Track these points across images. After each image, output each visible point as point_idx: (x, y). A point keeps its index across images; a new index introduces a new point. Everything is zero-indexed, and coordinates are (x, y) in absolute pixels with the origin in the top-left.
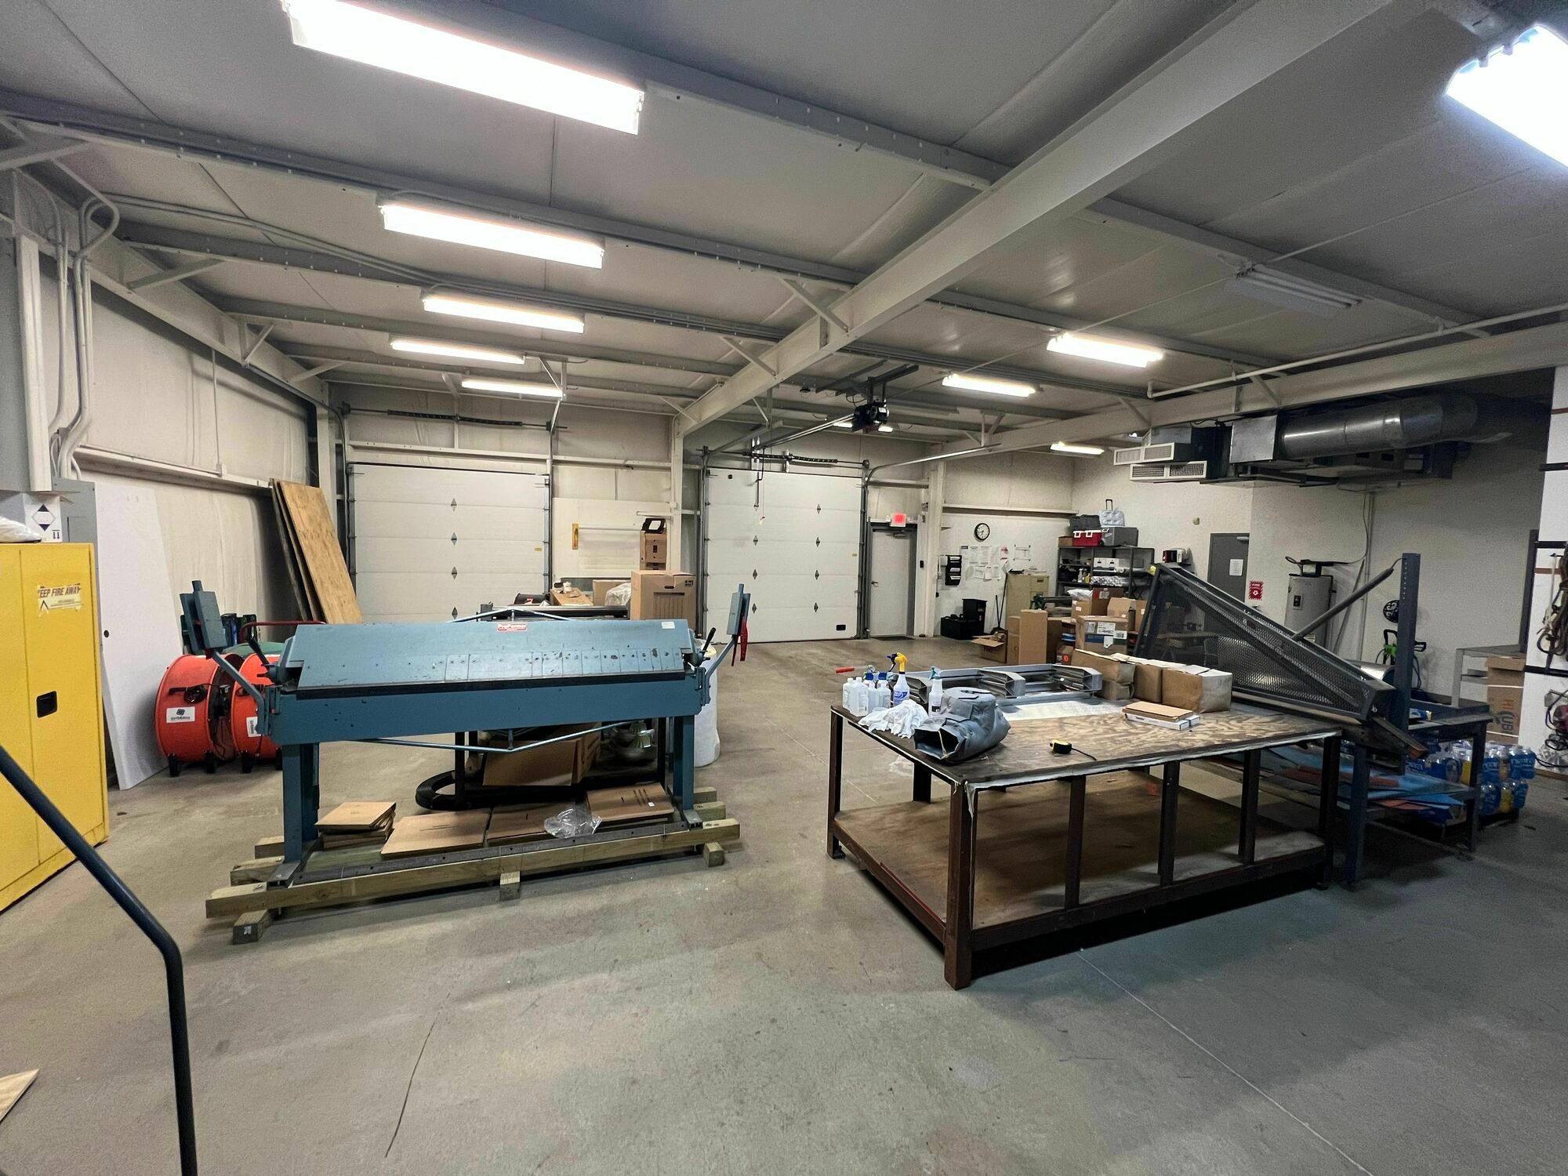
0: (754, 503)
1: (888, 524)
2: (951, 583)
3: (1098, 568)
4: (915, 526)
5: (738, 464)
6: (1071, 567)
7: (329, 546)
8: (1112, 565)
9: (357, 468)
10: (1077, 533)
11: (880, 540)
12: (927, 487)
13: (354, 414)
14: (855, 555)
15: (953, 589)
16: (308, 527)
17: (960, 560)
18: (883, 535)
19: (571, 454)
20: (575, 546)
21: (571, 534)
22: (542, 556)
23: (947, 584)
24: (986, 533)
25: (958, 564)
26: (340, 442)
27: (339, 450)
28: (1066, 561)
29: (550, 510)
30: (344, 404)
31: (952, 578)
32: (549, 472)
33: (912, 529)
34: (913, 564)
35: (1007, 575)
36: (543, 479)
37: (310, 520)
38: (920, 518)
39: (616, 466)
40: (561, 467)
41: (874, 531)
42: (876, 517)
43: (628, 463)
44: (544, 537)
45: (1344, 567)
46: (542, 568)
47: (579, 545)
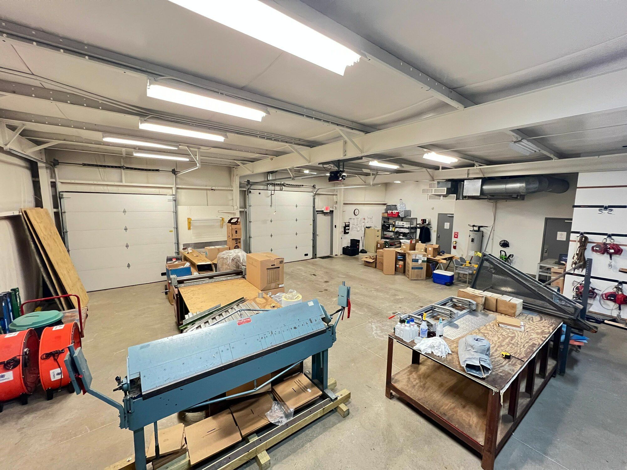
0: (270, 205)
1: (322, 211)
2: (345, 233)
3: (397, 225)
4: (333, 211)
5: (262, 187)
6: (387, 224)
7: (57, 240)
8: (403, 224)
9: (65, 195)
10: (389, 212)
11: (320, 217)
12: (336, 195)
13: (60, 165)
14: (311, 225)
15: (346, 235)
16: (45, 233)
17: (349, 224)
18: (320, 215)
19: (184, 184)
20: (189, 229)
21: (187, 223)
22: (173, 235)
23: (344, 234)
24: (357, 213)
25: (348, 226)
26: (54, 180)
27: (54, 185)
28: (384, 222)
29: (176, 213)
30: (54, 160)
31: (347, 231)
32: (174, 193)
33: (332, 212)
34: (332, 227)
35: (365, 228)
36: (171, 198)
37: (45, 228)
38: (334, 208)
39: (207, 189)
40: (179, 190)
41: (317, 214)
42: (318, 208)
43: (213, 188)
44: (173, 225)
45: (486, 228)
46: (174, 240)
47: (191, 227)
